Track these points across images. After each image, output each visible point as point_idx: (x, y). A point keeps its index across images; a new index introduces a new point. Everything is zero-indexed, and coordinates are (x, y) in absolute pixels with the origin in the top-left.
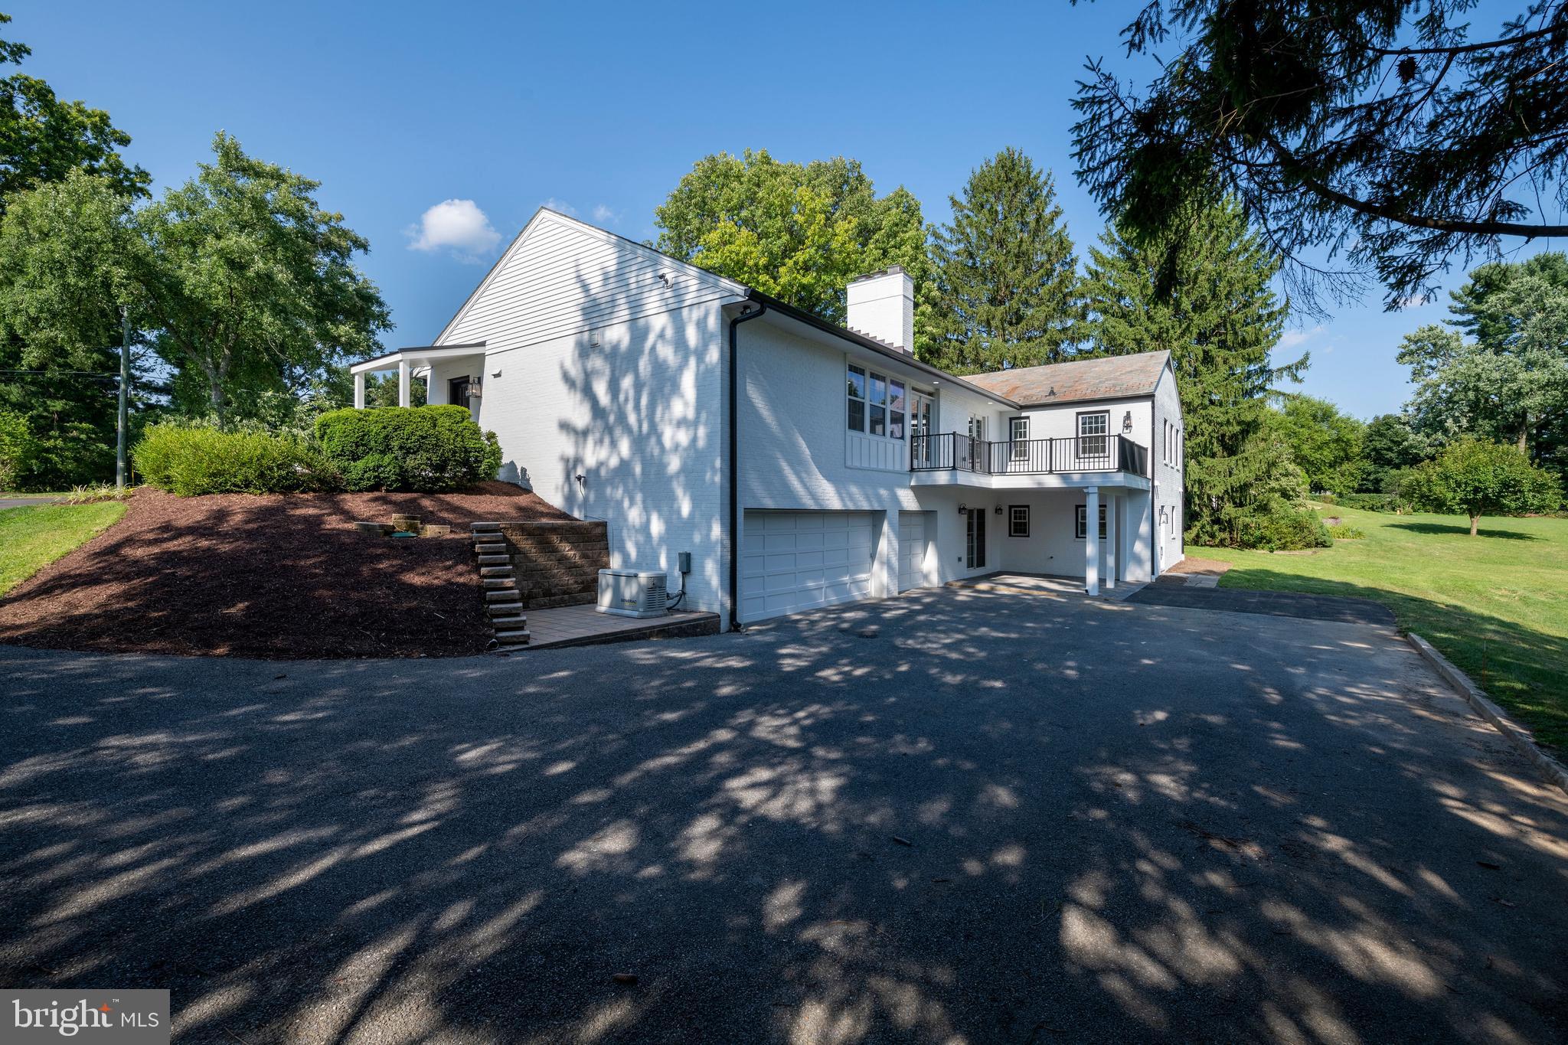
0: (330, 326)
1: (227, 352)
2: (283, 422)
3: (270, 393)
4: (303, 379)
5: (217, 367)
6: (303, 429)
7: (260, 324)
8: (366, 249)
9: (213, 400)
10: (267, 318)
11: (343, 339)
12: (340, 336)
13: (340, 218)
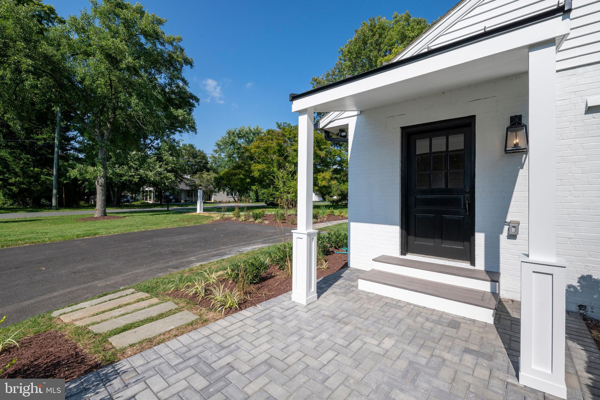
0: (172, 110)
1: (109, 125)
2: (141, 167)
3: (134, 152)
4: (150, 145)
5: (102, 135)
6: (151, 171)
7: (129, 105)
8: (191, 65)
9: (99, 157)
10: (134, 100)
11: (181, 118)
12: (178, 116)
13: (180, 40)
